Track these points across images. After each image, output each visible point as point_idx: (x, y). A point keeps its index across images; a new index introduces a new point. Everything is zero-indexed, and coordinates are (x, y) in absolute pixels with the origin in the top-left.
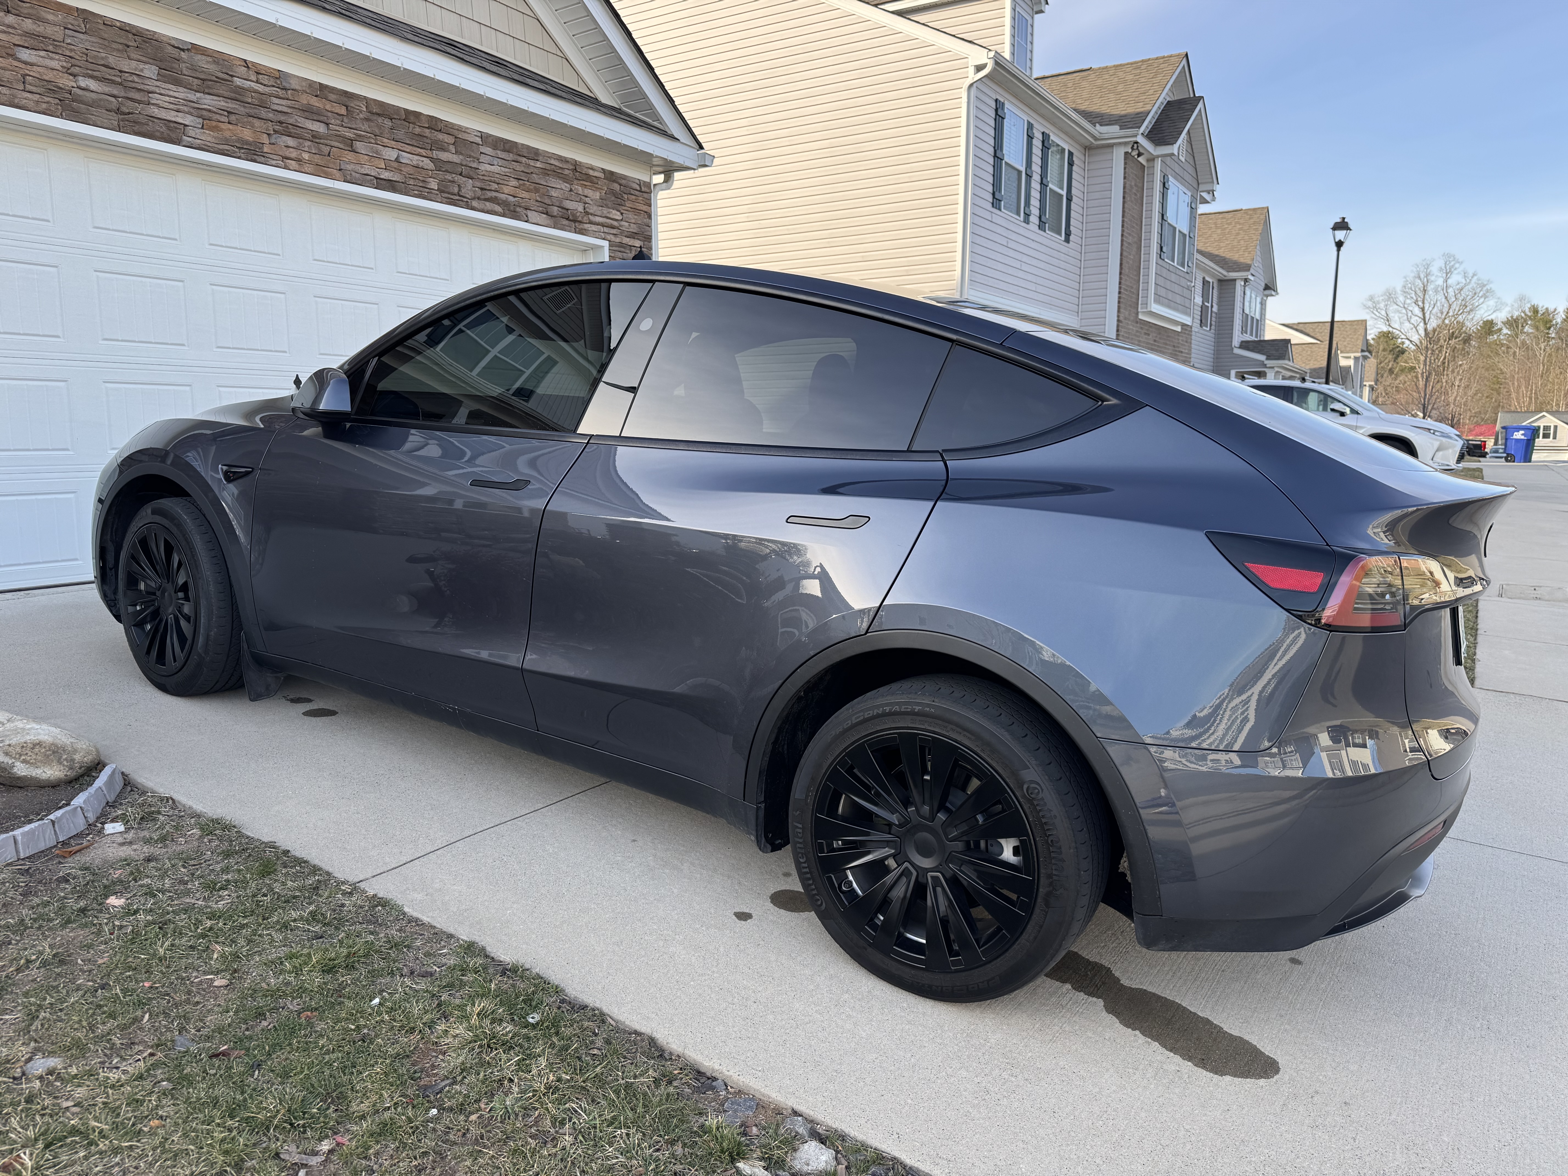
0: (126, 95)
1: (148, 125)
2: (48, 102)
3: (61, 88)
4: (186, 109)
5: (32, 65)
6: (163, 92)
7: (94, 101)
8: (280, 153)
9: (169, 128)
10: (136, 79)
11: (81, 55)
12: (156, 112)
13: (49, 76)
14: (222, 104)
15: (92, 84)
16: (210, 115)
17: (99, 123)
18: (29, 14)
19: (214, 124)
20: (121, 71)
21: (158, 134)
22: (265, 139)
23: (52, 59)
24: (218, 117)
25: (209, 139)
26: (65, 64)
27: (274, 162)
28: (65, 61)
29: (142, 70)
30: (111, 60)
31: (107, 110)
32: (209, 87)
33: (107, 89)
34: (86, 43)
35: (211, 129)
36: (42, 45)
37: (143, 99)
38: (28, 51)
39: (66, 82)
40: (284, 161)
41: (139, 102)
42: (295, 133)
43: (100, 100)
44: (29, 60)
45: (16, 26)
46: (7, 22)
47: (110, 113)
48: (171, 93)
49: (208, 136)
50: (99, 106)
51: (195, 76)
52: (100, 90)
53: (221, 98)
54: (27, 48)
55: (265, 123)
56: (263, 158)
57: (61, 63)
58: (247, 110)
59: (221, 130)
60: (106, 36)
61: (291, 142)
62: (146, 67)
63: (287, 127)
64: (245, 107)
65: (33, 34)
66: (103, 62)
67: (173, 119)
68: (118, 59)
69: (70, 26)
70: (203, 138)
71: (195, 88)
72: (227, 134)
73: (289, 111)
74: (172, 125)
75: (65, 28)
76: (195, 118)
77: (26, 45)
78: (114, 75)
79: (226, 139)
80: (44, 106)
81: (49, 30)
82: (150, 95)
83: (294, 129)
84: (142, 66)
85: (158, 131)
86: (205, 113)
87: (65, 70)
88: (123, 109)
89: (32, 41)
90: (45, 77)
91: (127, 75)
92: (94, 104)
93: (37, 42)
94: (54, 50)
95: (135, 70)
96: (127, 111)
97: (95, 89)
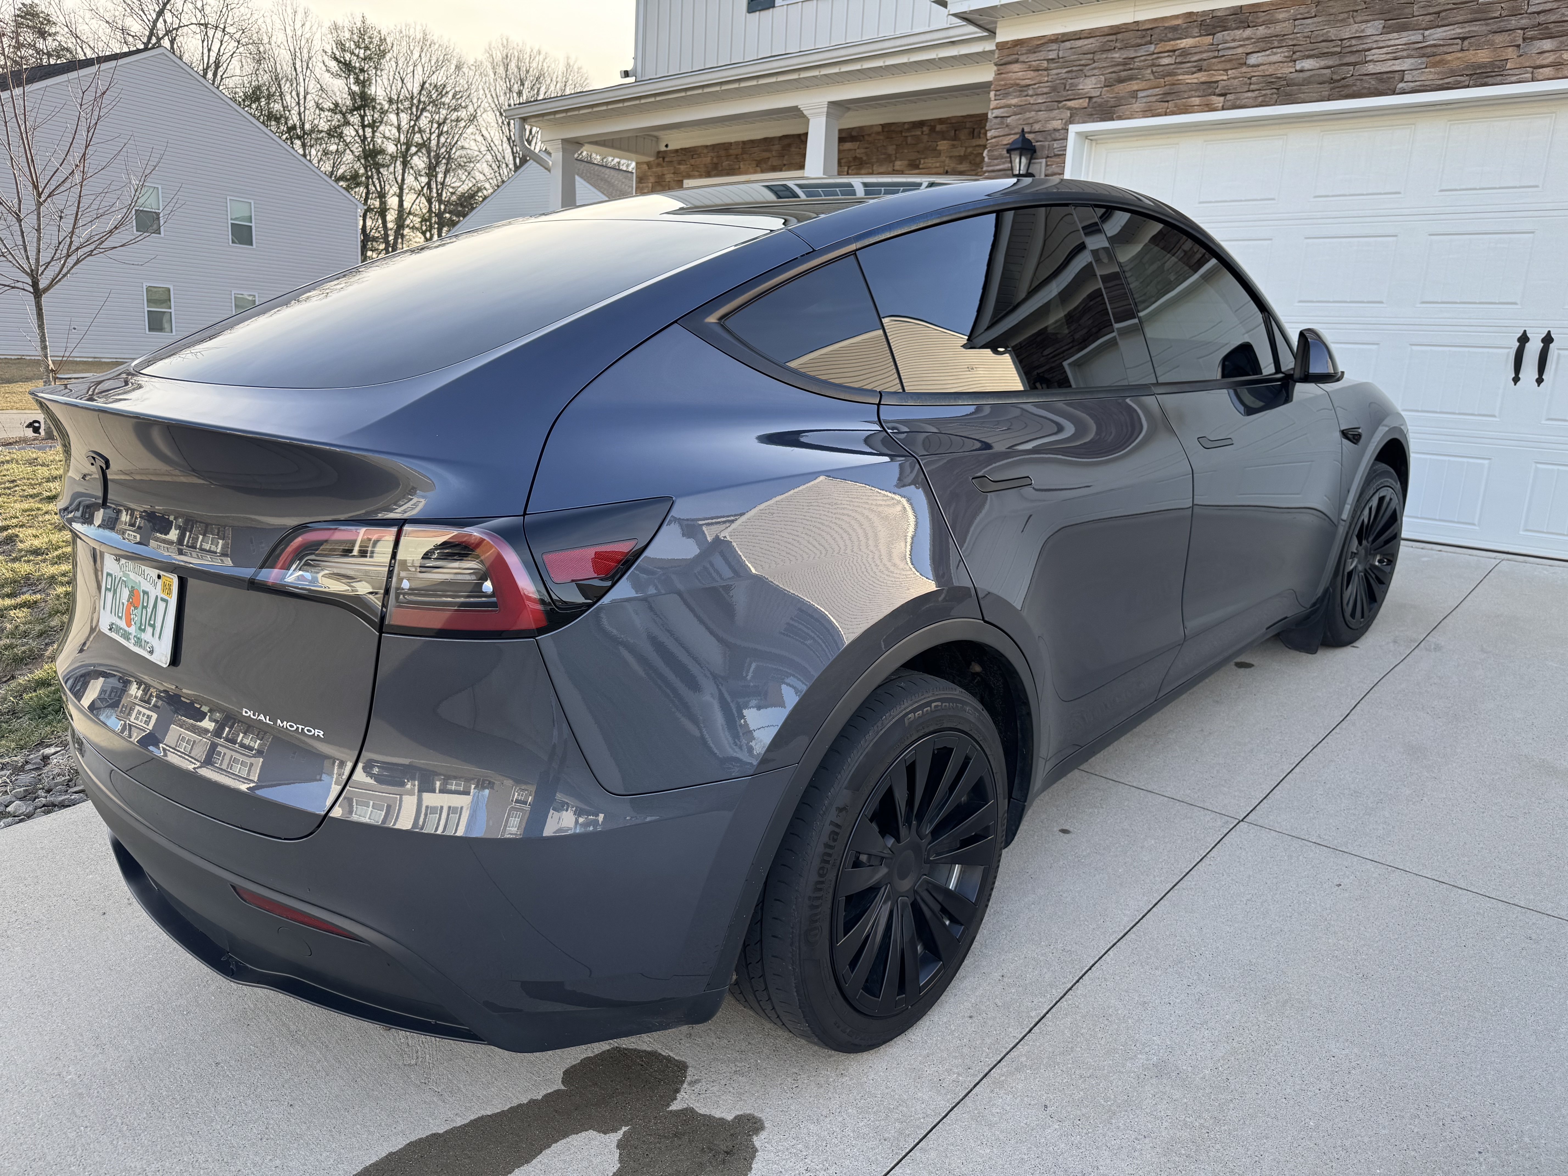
0: (1341, 62)
1: (1355, 85)
2: (1264, 95)
3: (1280, 78)
4: (1405, 53)
5: (1258, 66)
6: (1381, 44)
7: (1304, 79)
8: (1527, 64)
9: (1381, 81)
10: (1354, 42)
11: (1305, 39)
12: (1371, 68)
13: (1270, 70)
14: (1458, 30)
15: (1308, 64)
16: (1434, 50)
17: (1307, 99)
18: (1264, 21)
19: (1438, 58)
20: (1341, 40)
21: (1365, 91)
22: (1511, 53)
23: (1276, 54)
24: (1445, 49)
25: (1431, 77)
26: (1286, 54)
27: (1514, 79)
28: (1288, 51)
29: (1363, 31)
30: (1333, 33)
31: (1319, 83)
32: (1443, 19)
33: (1323, 62)
34: (1311, 27)
35: (1434, 65)
36: (1269, 45)
37: (1357, 60)
38: (1255, 55)
39: (1286, 70)
40: (1534, 73)
41: (1354, 64)
42: (1558, 32)
43: (1311, 76)
44: (1256, 63)
45: (1253, 36)
46: (1245, 36)
47: (1322, 86)
48: (1392, 42)
49: (1430, 75)
50: (1309, 83)
51: (1425, 13)
52: (1317, 66)
53: (1456, 26)
54: (1258, 52)
55: (1509, 35)
56: (1500, 78)
57: (1282, 55)
58: (1489, 28)
59: (1447, 62)
60: (1334, 11)
61: (1547, 45)
62: (1369, 25)
63: (1547, 28)
64: (1487, 25)
65: (1266, 37)
66: (1321, 39)
67: (1388, 69)
68: (1340, 28)
69: (1299, 17)
70: (1423, 79)
71: (1424, 26)
72: (1455, 65)
73: (1555, 7)
74: (1385, 76)
75: (1295, 20)
76: (1416, 60)
77: (1257, 50)
78: (1334, 47)
79: (1452, 71)
80: (1260, 99)
81: (1278, 28)
82: (1366, 53)
83: (1558, 26)
84: (1363, 26)
85: (1365, 88)
86: (1429, 50)
87: (1289, 60)
88: (1335, 77)
89: (1262, 45)
90: (1267, 73)
91: (1346, 41)
92: (1306, 82)
93: (1266, 44)
94: (1280, 45)
95: (1355, 33)
96: (1339, 78)
97: (1310, 68)
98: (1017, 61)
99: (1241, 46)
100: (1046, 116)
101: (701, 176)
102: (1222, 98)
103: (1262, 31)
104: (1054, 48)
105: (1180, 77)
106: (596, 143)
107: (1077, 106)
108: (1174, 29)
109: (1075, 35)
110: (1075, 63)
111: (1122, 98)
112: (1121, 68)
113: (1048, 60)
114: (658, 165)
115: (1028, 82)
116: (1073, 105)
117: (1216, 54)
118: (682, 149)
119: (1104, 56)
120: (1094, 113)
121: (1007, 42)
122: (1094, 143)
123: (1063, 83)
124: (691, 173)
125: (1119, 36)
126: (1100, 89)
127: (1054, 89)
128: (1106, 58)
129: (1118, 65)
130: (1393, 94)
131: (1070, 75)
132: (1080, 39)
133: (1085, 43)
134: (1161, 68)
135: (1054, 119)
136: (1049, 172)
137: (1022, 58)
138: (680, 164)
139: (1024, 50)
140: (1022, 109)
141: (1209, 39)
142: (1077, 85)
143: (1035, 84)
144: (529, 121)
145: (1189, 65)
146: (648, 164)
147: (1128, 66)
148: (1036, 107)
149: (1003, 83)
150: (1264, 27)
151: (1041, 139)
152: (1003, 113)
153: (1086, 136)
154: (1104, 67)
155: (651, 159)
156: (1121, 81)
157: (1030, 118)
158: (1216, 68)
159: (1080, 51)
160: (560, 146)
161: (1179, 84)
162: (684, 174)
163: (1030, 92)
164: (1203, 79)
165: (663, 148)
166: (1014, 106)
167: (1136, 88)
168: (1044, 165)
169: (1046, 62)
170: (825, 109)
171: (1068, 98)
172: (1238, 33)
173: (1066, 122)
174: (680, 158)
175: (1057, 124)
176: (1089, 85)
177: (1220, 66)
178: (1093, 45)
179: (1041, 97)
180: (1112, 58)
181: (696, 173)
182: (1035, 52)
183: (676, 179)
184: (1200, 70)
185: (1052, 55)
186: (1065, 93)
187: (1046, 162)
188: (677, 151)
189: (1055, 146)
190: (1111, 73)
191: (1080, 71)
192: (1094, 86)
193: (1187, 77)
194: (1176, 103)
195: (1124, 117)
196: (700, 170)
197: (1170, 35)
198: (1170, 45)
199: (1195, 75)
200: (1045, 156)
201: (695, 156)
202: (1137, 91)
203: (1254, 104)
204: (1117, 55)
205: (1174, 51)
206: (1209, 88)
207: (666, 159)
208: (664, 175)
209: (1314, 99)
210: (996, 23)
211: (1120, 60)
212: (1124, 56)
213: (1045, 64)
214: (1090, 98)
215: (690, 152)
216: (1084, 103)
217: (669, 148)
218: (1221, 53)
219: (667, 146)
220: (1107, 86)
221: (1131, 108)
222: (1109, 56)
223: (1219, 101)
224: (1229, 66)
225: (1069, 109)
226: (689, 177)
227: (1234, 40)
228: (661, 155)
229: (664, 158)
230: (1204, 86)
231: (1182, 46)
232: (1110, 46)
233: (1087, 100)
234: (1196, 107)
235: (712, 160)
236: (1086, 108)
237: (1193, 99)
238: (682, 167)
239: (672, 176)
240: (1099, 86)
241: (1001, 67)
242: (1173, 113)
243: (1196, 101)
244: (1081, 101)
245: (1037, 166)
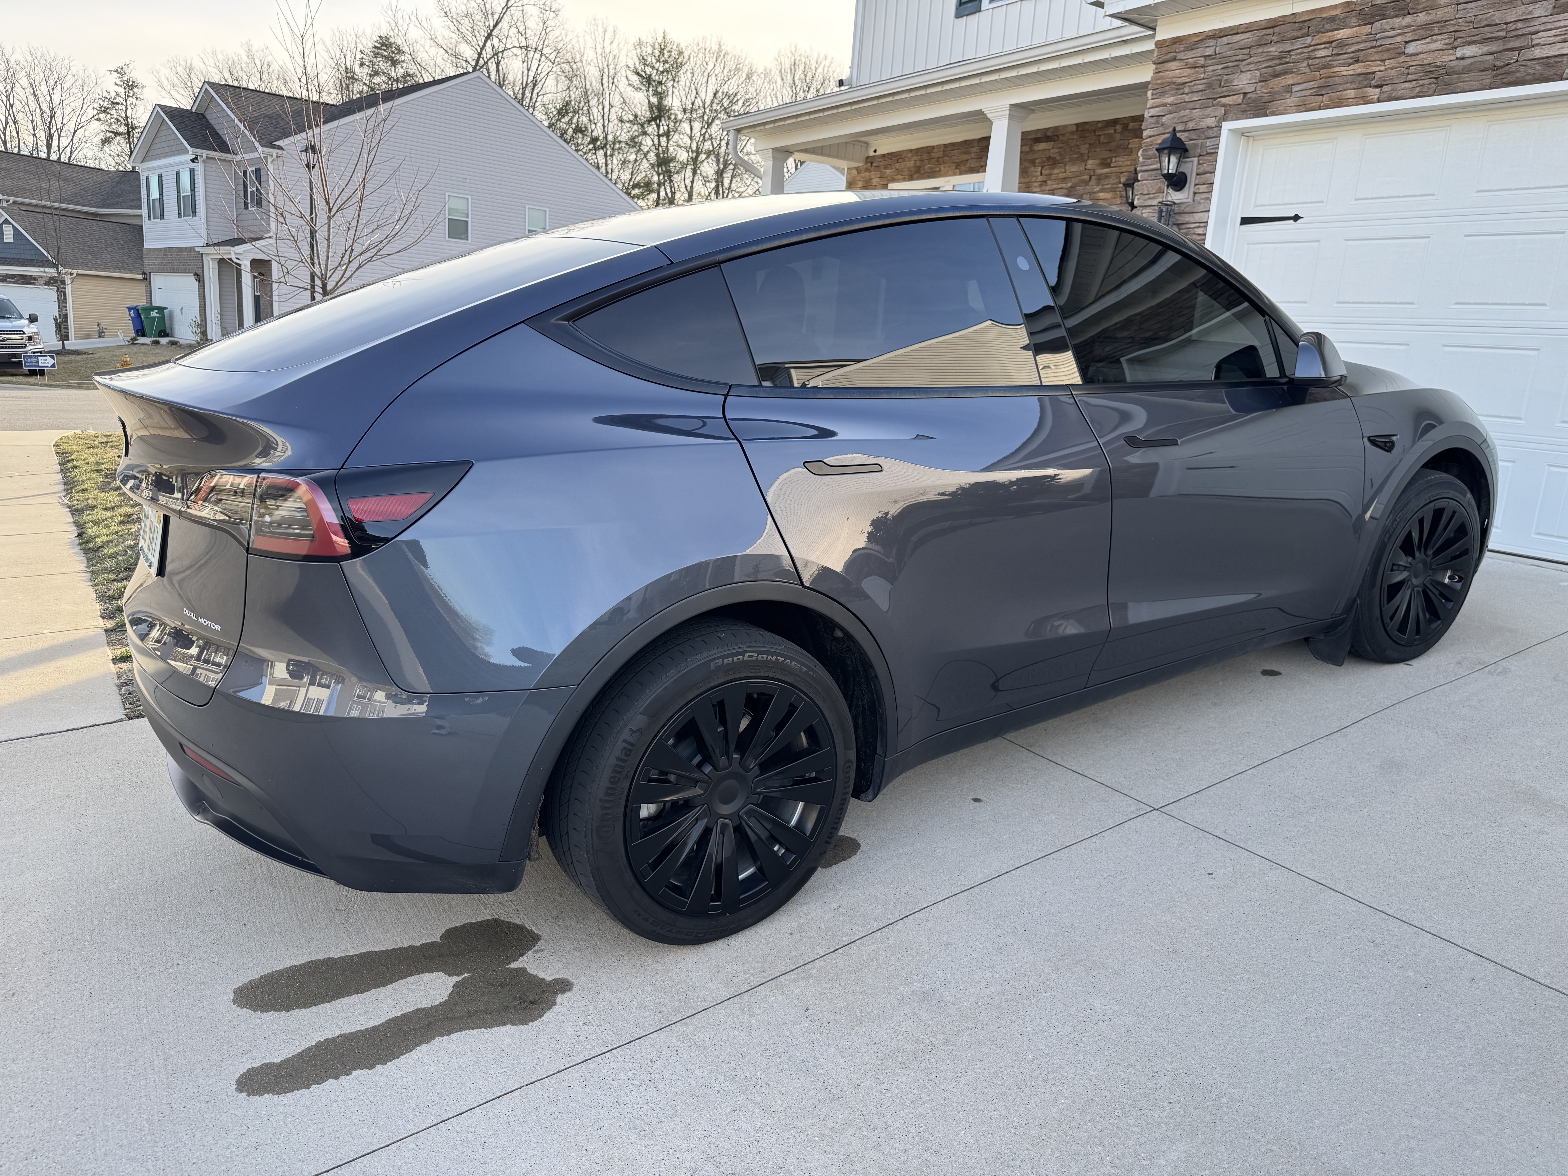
0: (1505, 47)
1: (1519, 72)
2: (1422, 85)
3: (1440, 66)
5: (1417, 54)
6: (1549, 26)
7: (1465, 67)
9: (1549, 66)
10: (1519, 25)
11: (1467, 24)
12: (1538, 53)
13: (1429, 59)
15: (1469, 51)
17: (1467, 88)
18: (1422, 8)
20: (1506, 24)
21: (1530, 77)
23: (1436, 41)
26: (1447, 41)
28: (1448, 38)
29: (1530, 13)
30: (1497, 16)
31: (1481, 71)
33: (1485, 49)
34: (1474, 11)
36: (1429, 32)
37: (1523, 45)
38: (1415, 44)
39: (1446, 58)
41: (1519, 49)
43: (1472, 64)
44: (1414, 52)
45: (1413, 24)
46: (1404, 24)
47: (1484, 73)
48: (1561, 24)
50: (1470, 71)
52: (1480, 52)
54: (1418, 40)
57: (1443, 42)
62: (1537, 6)
65: (1427, 24)
66: (1485, 23)
67: (1557, 53)
68: (1506, 11)
69: (1462, 1)
74: (1552, 60)
75: (1458, 5)
77: (1416, 38)
78: (1498, 31)
80: (1418, 89)
81: (1439, 14)
82: (1533, 37)
84: (1530, 7)
85: (1529, 74)
87: (1450, 47)
88: (1498, 63)
89: (1422, 32)
90: (1426, 62)
91: (1511, 25)
92: (1466, 70)
93: (1426, 32)
94: (1441, 32)
95: (1522, 15)
96: (1502, 64)
97: (1471, 54)
98: (1174, 59)
99: (1400, 34)
100: (1200, 114)
101: (904, 180)
102: (1378, 90)
103: (1422, 18)
104: (1211, 44)
105: (1336, 69)
106: (806, 151)
107: (1231, 103)
108: (1332, 19)
109: (1232, 30)
110: (1232, 59)
111: (1276, 93)
112: (1277, 62)
113: (1205, 57)
114: (867, 170)
115: (1185, 80)
116: (1227, 102)
117: (1374, 43)
118: (888, 154)
119: (1260, 50)
120: (1248, 109)
121: (1165, 40)
122: (1251, 140)
123: (1218, 80)
124: (896, 177)
125: (1277, 30)
126: (1255, 85)
127: (1209, 86)
128: (1262, 52)
129: (1274, 59)
130: (1561, 80)
131: (1226, 71)
132: (1238, 33)
133: (1242, 38)
134: (1317, 61)
135: (1208, 116)
136: (1200, 171)
137: (1180, 56)
138: (886, 168)
139: (1182, 47)
140: (1177, 107)
141: (1367, 29)
142: (1232, 82)
143: (1191, 82)
144: (742, 132)
145: (1346, 56)
146: (858, 169)
147: (1284, 60)
148: (1191, 105)
149: (1159, 81)
150: (1424, 13)
151: (1195, 138)
152: (1158, 112)
153: (1243, 133)
154: (1259, 62)
155: (860, 164)
156: (1276, 75)
157: (1184, 116)
158: (1373, 59)
159: (1236, 46)
160: (771, 155)
161: (1335, 77)
162: (889, 178)
163: (1186, 90)
164: (1359, 71)
165: (872, 154)
166: (1170, 104)
167: (1290, 82)
168: (1195, 163)
169: (1202, 59)
170: (1008, 112)
171: (1223, 94)
172: (1397, 21)
173: (1219, 119)
174: (886, 163)
175: (1211, 122)
176: (1244, 81)
177: (1377, 57)
178: (1250, 40)
179: (1196, 94)
180: (1268, 52)
181: (901, 177)
182: (1192, 49)
183: (881, 183)
184: (1357, 61)
185: (1209, 52)
186: (1219, 90)
187: (1199, 160)
188: (884, 156)
189: (1208, 144)
190: (1265, 68)
191: (1235, 66)
192: (1249, 82)
193: (1342, 69)
194: (1330, 96)
195: (1277, 113)
196: (903, 173)
197: (1327, 26)
198: (1327, 36)
199: (1351, 67)
200: (1197, 155)
201: (900, 161)
202: (1292, 85)
203: (1411, 95)
204: (1273, 49)
205: (1332, 42)
206: (1366, 79)
207: (874, 164)
208: (871, 179)
209: (1475, 88)
210: (1156, 21)
211: (1277, 54)
212: (1281, 50)
213: (1202, 61)
214: (1245, 94)
215: (896, 156)
216: (1238, 99)
217: (877, 153)
218: (1378, 43)
219: (875, 151)
220: (1263, 81)
221: (1285, 103)
222: (1265, 50)
223: (1374, 93)
224: (1386, 56)
225: (1224, 105)
226: (893, 180)
227: (1393, 29)
228: (870, 160)
229: (872, 163)
230: (1360, 78)
231: (1339, 37)
232: (1267, 40)
233: (1242, 96)
234: (1351, 100)
235: (915, 163)
236: (1240, 104)
237: (1349, 91)
238: (888, 171)
239: (878, 180)
240: (1254, 81)
241: (1159, 66)
242: (1327, 107)
243: (1351, 93)
244: (1235, 97)
245: (1189, 165)
